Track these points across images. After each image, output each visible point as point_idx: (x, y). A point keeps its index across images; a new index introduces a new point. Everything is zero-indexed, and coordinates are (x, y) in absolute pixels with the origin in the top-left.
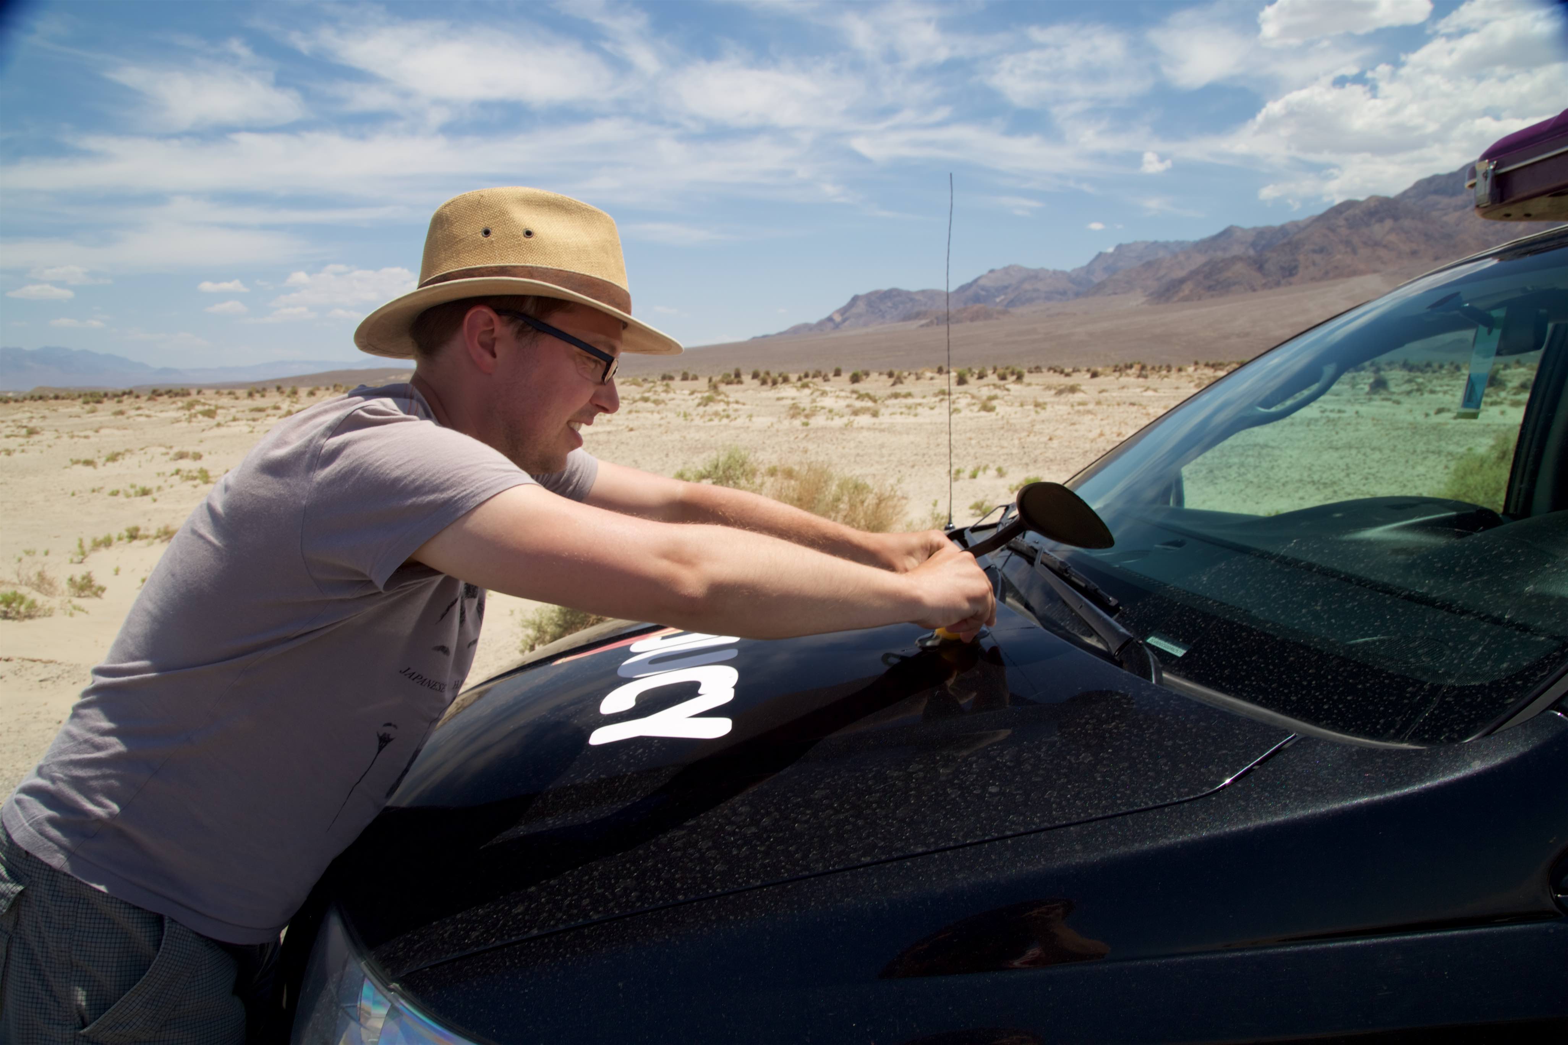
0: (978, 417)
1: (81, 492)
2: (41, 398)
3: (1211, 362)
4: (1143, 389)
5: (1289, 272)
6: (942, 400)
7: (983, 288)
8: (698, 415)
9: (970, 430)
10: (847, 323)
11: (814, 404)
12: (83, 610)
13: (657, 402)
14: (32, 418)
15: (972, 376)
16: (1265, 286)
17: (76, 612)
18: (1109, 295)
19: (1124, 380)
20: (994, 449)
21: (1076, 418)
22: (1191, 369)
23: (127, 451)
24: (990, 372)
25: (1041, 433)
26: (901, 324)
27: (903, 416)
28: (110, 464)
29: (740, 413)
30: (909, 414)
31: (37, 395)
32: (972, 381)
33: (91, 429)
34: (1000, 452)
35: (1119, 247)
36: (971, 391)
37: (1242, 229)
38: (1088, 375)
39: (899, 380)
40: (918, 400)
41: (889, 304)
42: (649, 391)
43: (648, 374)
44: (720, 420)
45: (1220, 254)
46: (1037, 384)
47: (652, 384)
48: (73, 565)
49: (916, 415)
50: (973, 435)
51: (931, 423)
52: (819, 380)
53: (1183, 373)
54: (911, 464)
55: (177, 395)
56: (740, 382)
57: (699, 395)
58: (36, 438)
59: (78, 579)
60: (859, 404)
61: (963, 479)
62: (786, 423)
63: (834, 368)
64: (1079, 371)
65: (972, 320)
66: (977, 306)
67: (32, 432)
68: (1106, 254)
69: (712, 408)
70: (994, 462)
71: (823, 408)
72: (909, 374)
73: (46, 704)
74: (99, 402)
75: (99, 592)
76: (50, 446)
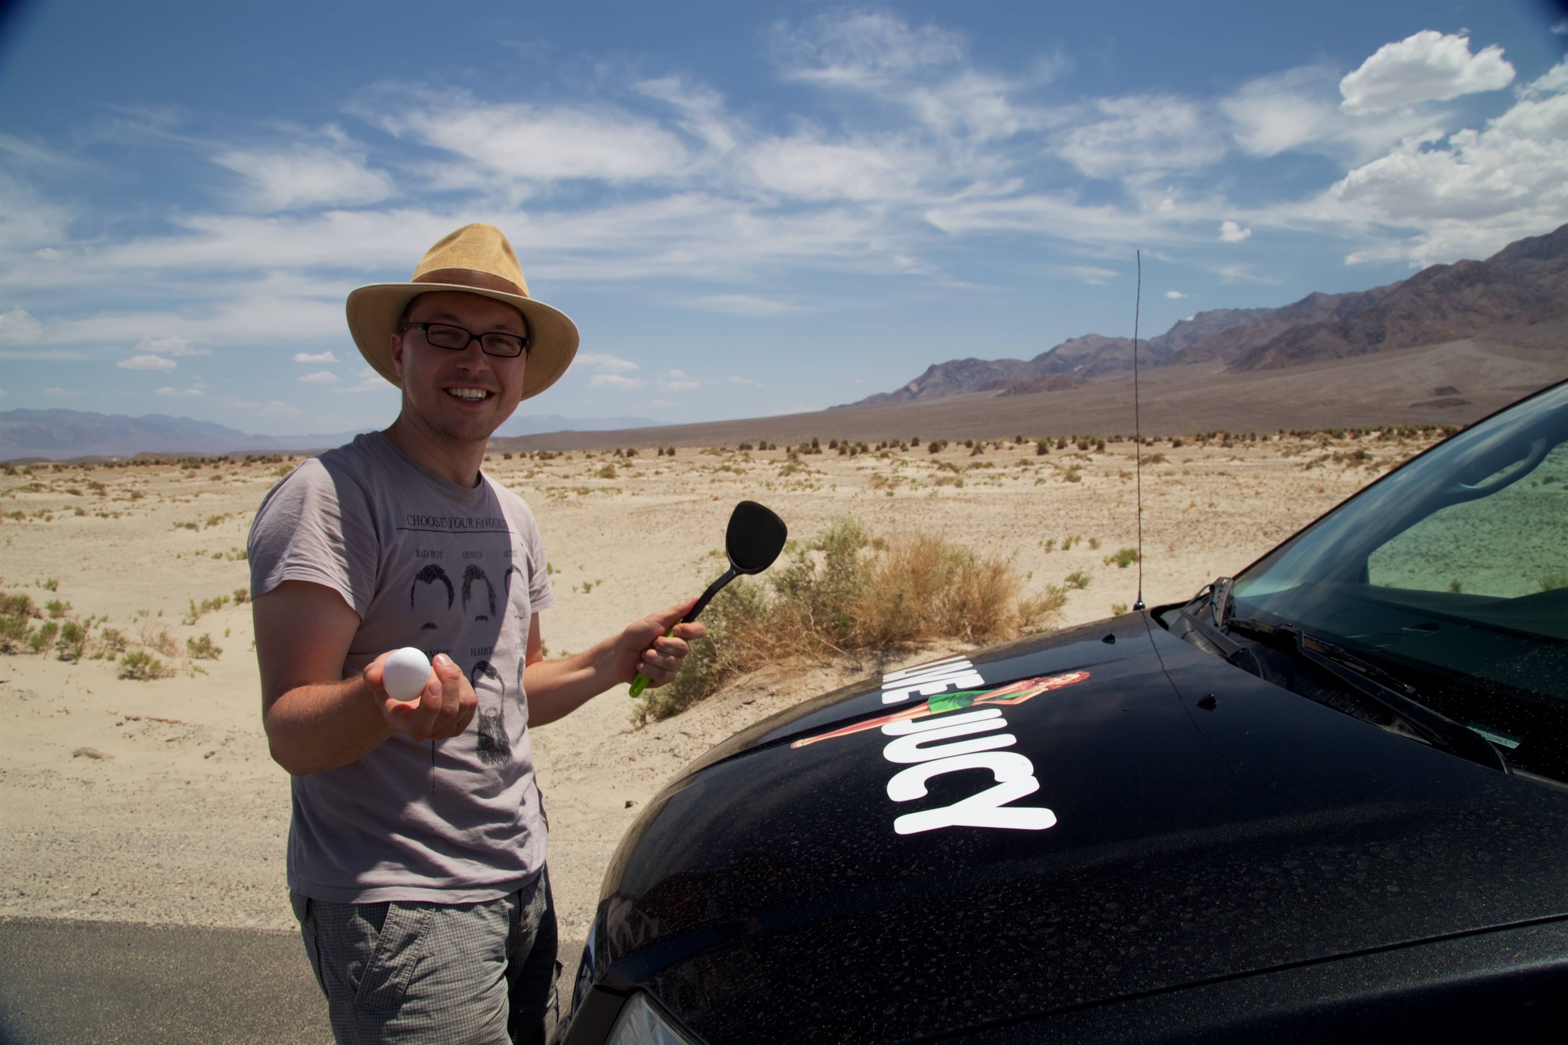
0: (1063, 488)
1: (185, 554)
2: (143, 463)
3: (1296, 431)
4: (1228, 459)
5: (1376, 338)
6: (1024, 470)
7: (1061, 358)
8: (780, 484)
9: (1057, 501)
10: (923, 393)
11: (896, 474)
12: (203, 672)
13: (738, 471)
14: (136, 482)
15: (1051, 445)
16: (1350, 353)
17: (197, 673)
18: (1190, 363)
19: (1207, 449)
20: (1084, 520)
21: (1164, 488)
22: (1276, 438)
23: (227, 515)
24: (1069, 442)
25: (1130, 504)
26: (978, 393)
27: (987, 486)
28: (211, 528)
29: (822, 482)
30: (993, 485)
31: (139, 460)
32: (1053, 450)
33: (191, 494)
34: (1091, 523)
35: (1199, 315)
36: (1052, 461)
37: (1326, 296)
38: (1171, 445)
39: (979, 450)
40: (1002, 471)
41: (966, 374)
42: (729, 461)
43: (725, 444)
44: (803, 490)
45: (1303, 322)
46: (1120, 454)
47: (731, 454)
48: (185, 627)
49: (1000, 485)
50: (1061, 506)
51: (1016, 494)
52: (897, 450)
53: (1268, 442)
54: (1000, 535)
55: (269, 461)
56: (819, 452)
57: (779, 465)
58: (140, 501)
59: (197, 641)
60: (941, 474)
61: (1056, 550)
62: (870, 493)
63: (911, 438)
64: (1160, 440)
65: (1050, 389)
66: (1055, 376)
67: (136, 496)
68: (1185, 322)
69: (794, 477)
70: (1086, 533)
71: (905, 478)
72: (988, 444)
73: (173, 764)
74: (197, 467)
75: (216, 654)
76: (153, 510)
